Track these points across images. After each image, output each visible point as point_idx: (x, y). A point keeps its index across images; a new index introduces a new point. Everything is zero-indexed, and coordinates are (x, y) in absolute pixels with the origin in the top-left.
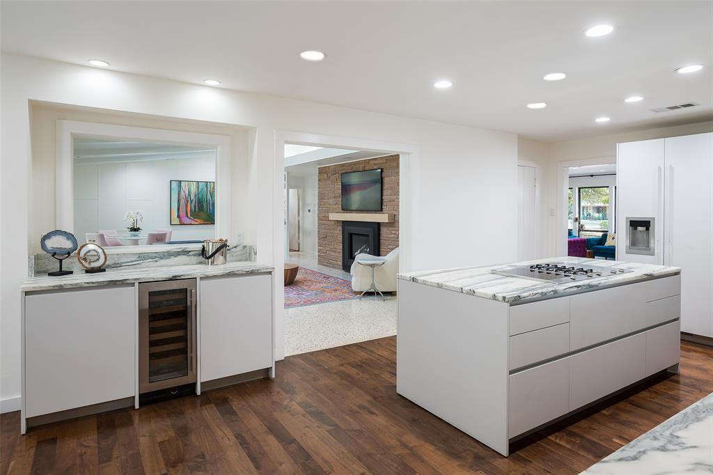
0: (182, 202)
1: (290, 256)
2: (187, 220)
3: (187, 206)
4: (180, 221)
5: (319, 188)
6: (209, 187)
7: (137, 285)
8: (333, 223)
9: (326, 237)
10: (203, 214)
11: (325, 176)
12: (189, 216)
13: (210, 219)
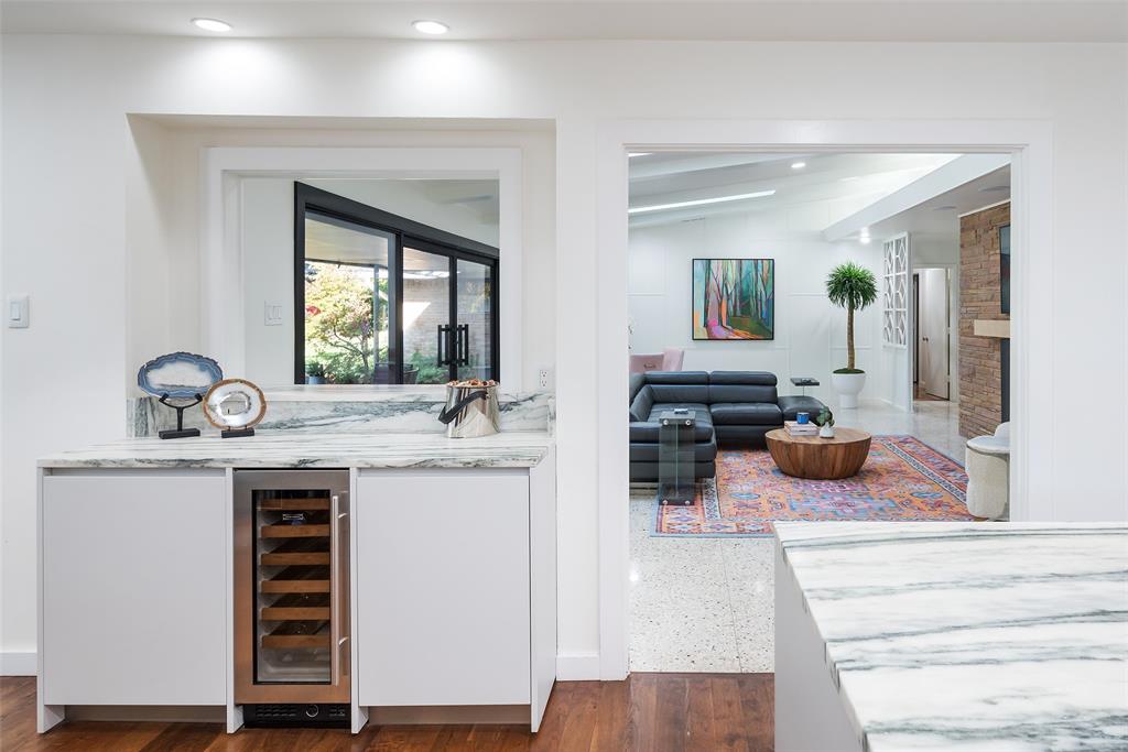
0: (713, 298)
1: (917, 410)
2: (720, 332)
3: (720, 305)
4: (709, 333)
5: (962, 263)
6: (760, 268)
7: (229, 472)
8: (986, 341)
9: (974, 374)
10: (750, 323)
11: (973, 234)
12: (724, 324)
13: (763, 330)
